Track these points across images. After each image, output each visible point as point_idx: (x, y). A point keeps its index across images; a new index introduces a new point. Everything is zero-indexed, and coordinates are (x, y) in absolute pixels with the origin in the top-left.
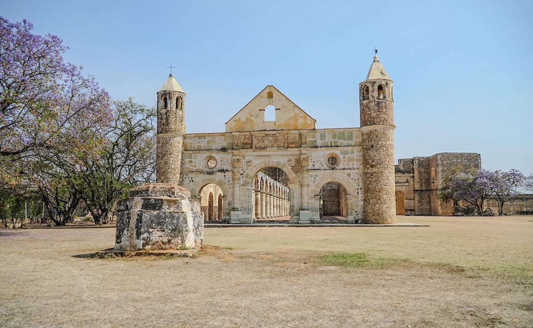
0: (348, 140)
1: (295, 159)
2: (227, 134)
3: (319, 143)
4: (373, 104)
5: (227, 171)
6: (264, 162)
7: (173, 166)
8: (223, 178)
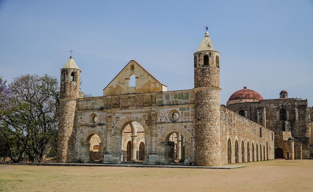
0: (185, 99)
1: (148, 115)
2: (104, 98)
3: (165, 102)
4: (199, 71)
5: (104, 124)
6: (128, 118)
7: (68, 122)
8: (101, 130)
